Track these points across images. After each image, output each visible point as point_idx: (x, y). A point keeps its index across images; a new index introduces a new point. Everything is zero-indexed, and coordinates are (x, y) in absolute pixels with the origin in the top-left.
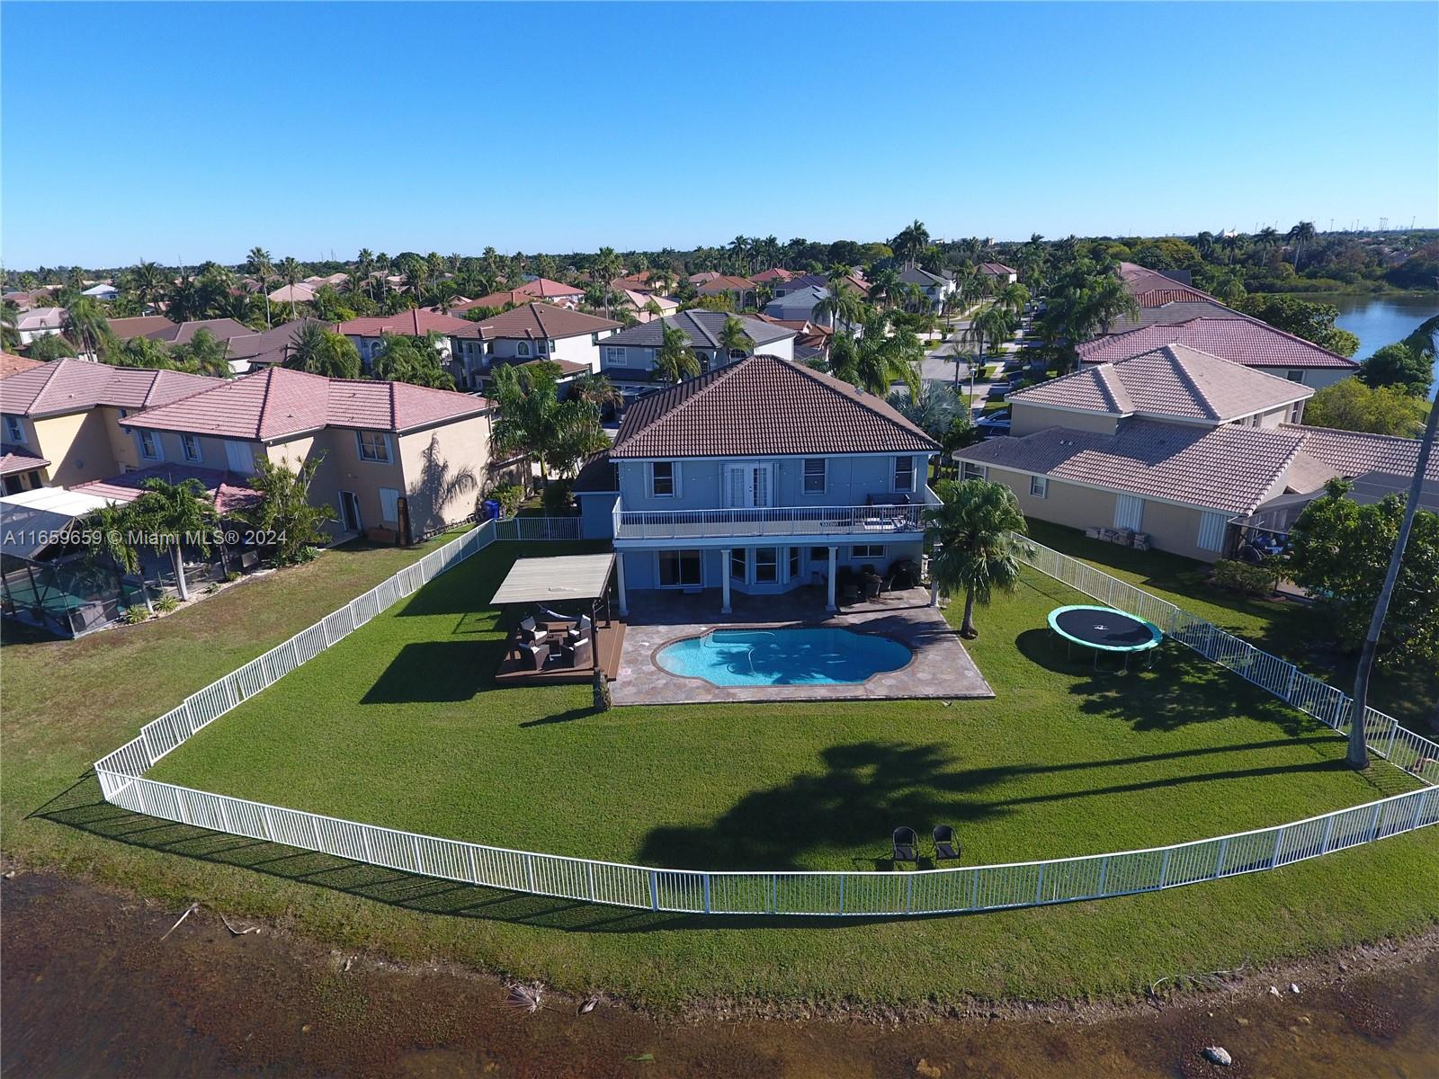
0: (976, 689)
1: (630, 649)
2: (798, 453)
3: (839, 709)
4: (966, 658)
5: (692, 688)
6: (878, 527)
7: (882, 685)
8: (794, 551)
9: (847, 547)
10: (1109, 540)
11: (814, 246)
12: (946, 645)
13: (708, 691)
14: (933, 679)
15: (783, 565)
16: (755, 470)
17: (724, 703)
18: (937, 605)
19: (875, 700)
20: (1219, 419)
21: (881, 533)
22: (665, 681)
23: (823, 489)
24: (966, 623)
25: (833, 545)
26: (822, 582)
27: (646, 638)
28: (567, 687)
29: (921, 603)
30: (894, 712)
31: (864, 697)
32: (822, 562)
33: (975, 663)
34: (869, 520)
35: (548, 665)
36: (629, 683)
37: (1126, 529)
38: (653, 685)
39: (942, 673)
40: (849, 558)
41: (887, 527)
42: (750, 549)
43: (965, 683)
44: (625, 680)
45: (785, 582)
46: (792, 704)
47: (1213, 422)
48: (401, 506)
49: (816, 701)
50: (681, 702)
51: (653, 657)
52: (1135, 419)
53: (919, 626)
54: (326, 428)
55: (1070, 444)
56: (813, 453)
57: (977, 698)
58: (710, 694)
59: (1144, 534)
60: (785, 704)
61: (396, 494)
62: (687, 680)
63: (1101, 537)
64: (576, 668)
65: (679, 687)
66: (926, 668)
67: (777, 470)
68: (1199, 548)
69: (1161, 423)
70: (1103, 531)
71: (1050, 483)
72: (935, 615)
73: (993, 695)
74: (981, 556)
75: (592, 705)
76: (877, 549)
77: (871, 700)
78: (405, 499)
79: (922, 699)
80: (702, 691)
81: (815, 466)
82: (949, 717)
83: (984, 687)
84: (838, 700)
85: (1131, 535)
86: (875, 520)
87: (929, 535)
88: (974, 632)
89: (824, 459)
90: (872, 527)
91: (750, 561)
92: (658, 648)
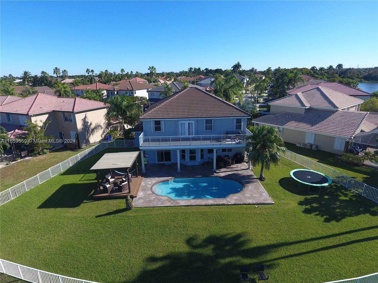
0: (267, 200)
1: (144, 185)
2: (203, 117)
3: (217, 209)
4: (262, 188)
5: (163, 200)
6: (231, 142)
7: (233, 199)
8: (202, 150)
9: (220, 149)
10: (304, 147)
11: (211, 70)
12: (255, 184)
13: (169, 201)
14: (251, 196)
15: (198, 155)
16: (189, 123)
17: (175, 206)
18: (250, 169)
19: (230, 205)
20: (338, 108)
21: (231, 144)
22: (154, 197)
23: (212, 130)
24: (261, 176)
25: (215, 148)
26: (211, 161)
27: (150, 181)
28: (118, 200)
29: (245, 168)
30: (237, 210)
31: (226, 204)
32: (212, 154)
33: (266, 190)
34: (227, 140)
35: (112, 191)
36: (141, 198)
37: (309, 143)
38: (150, 199)
39: (254, 194)
40: (221, 153)
41: (233, 142)
42: (187, 150)
43: (263, 198)
44: (140, 197)
45: (199, 161)
46: (200, 207)
47: (336, 109)
48: (76, 136)
49: (209, 205)
50: (159, 206)
51: (151, 188)
52: (310, 109)
53: (245, 177)
54: (52, 111)
55: (290, 117)
56: (208, 117)
57: (268, 204)
58: (170, 202)
59: (315, 145)
60: (197, 206)
61: (75, 133)
62: (162, 197)
63: (301, 146)
64: (123, 193)
65: (159, 200)
66: (248, 192)
67: (196, 123)
68: (334, 149)
69: (319, 110)
70: (301, 144)
71: (284, 129)
72: (250, 173)
73: (273, 203)
74: (266, 152)
75: (126, 207)
76: (230, 150)
77: (229, 205)
78: (78, 135)
79: (248, 204)
80: (167, 201)
81: (209, 122)
82: (258, 212)
83: (270, 200)
84: (217, 205)
85: (311, 145)
86: (229, 140)
87: (248, 145)
88: (264, 178)
89: (212, 120)
90: (228, 142)
91: (187, 154)
92: (154, 184)
